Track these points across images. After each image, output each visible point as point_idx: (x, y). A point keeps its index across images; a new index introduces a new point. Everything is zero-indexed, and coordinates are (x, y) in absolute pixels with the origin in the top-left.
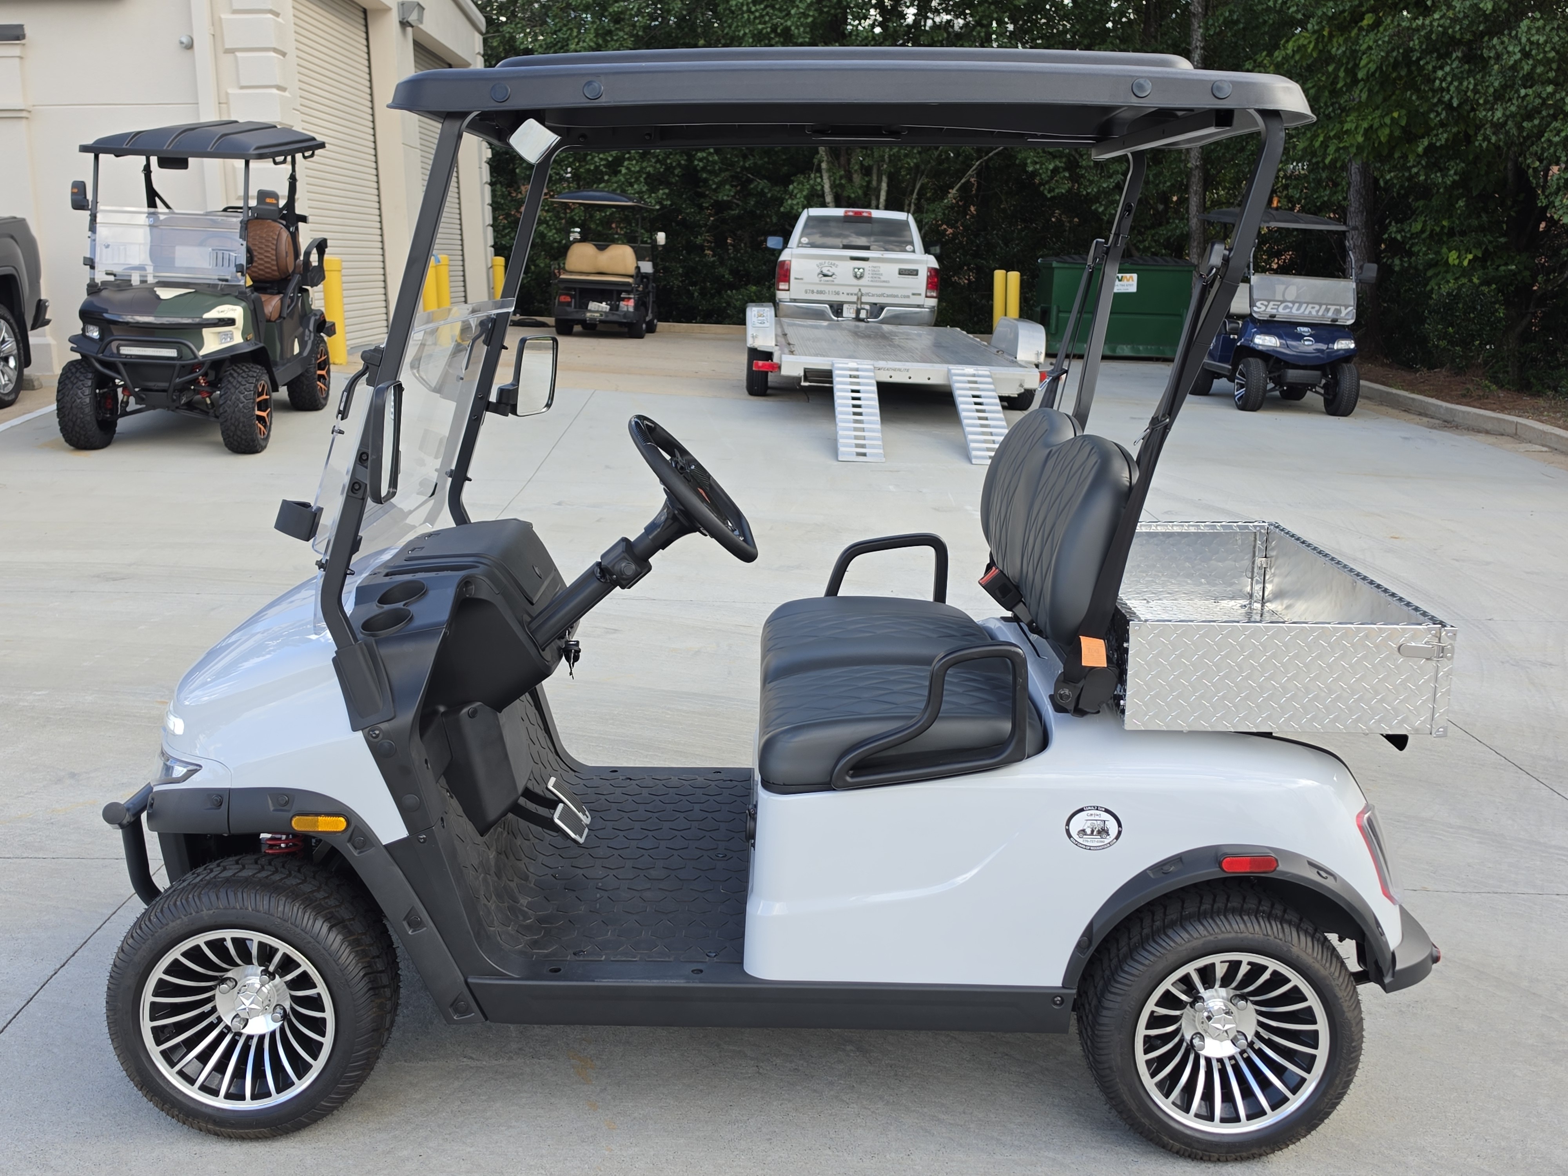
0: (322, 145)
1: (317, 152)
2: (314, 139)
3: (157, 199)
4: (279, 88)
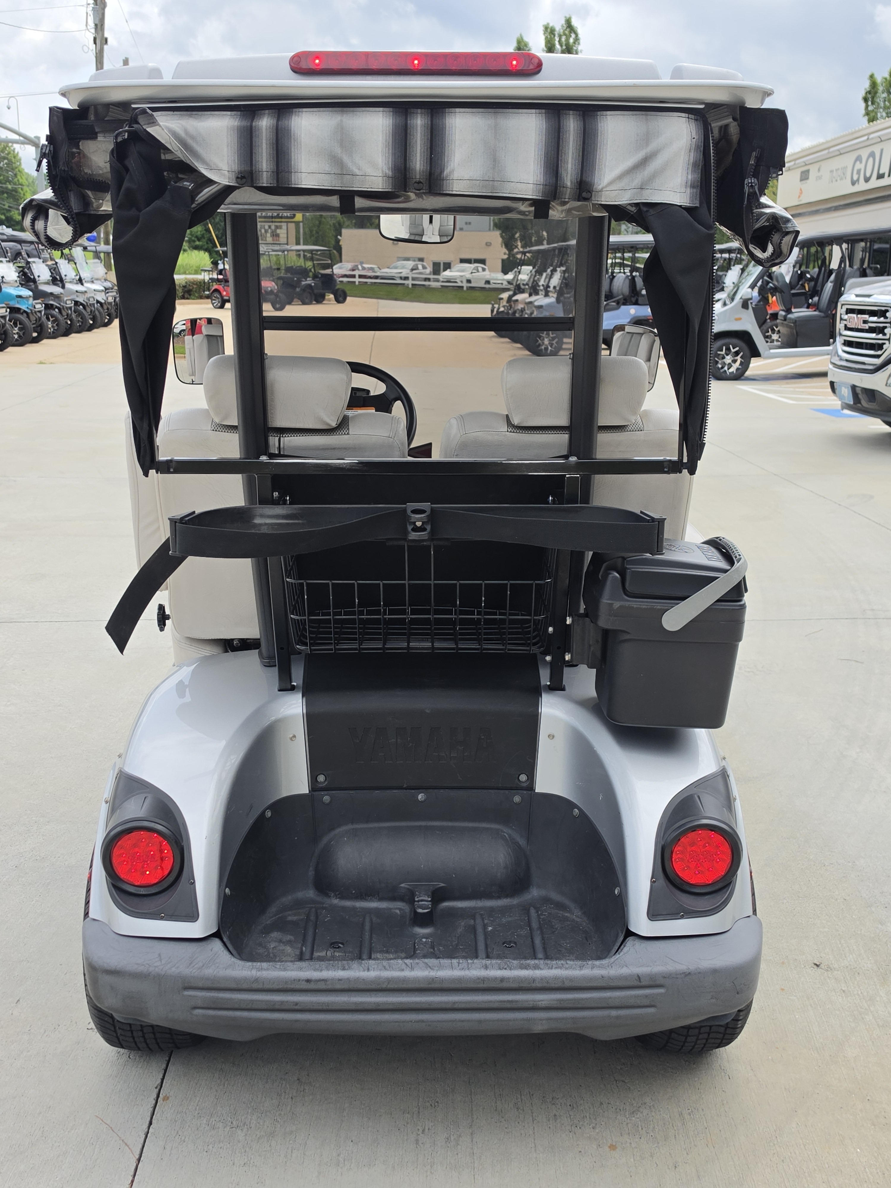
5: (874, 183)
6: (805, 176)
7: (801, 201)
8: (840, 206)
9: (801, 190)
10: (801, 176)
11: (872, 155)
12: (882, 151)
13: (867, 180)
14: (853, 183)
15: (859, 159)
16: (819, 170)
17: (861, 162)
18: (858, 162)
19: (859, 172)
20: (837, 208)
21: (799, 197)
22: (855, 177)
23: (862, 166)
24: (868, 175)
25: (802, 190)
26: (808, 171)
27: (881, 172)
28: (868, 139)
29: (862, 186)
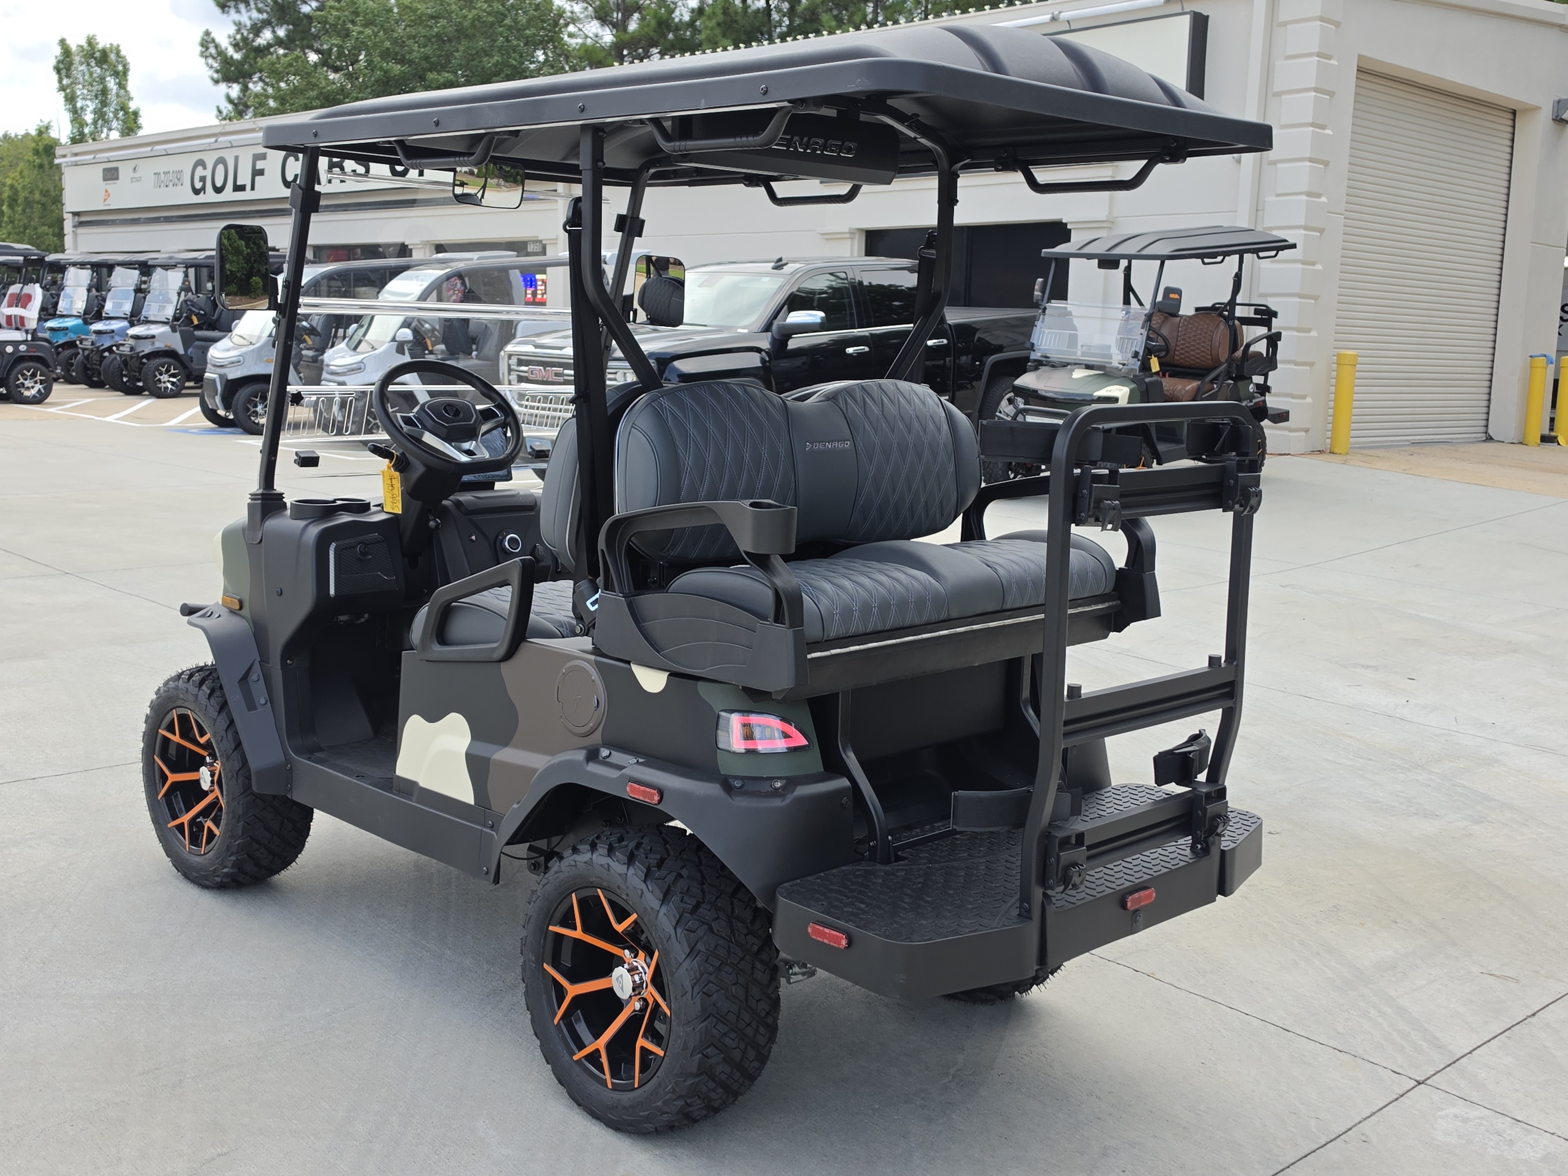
0: (1294, 246)
1: (1280, 252)
2: (1286, 241)
3: (1131, 295)
4: (1309, 194)
5: (228, 194)
6: (111, 175)
7: (109, 205)
8: (173, 217)
9: (106, 191)
10: (104, 175)
11: (221, 161)
12: (237, 159)
13: (218, 190)
14: (197, 192)
15: (201, 163)
16: (135, 169)
17: (205, 168)
18: (200, 168)
19: (203, 179)
20: (168, 220)
21: (105, 200)
22: (198, 185)
23: (208, 173)
24: (219, 184)
25: (108, 190)
26: (116, 169)
27: (239, 183)
28: (216, 141)
29: (210, 196)
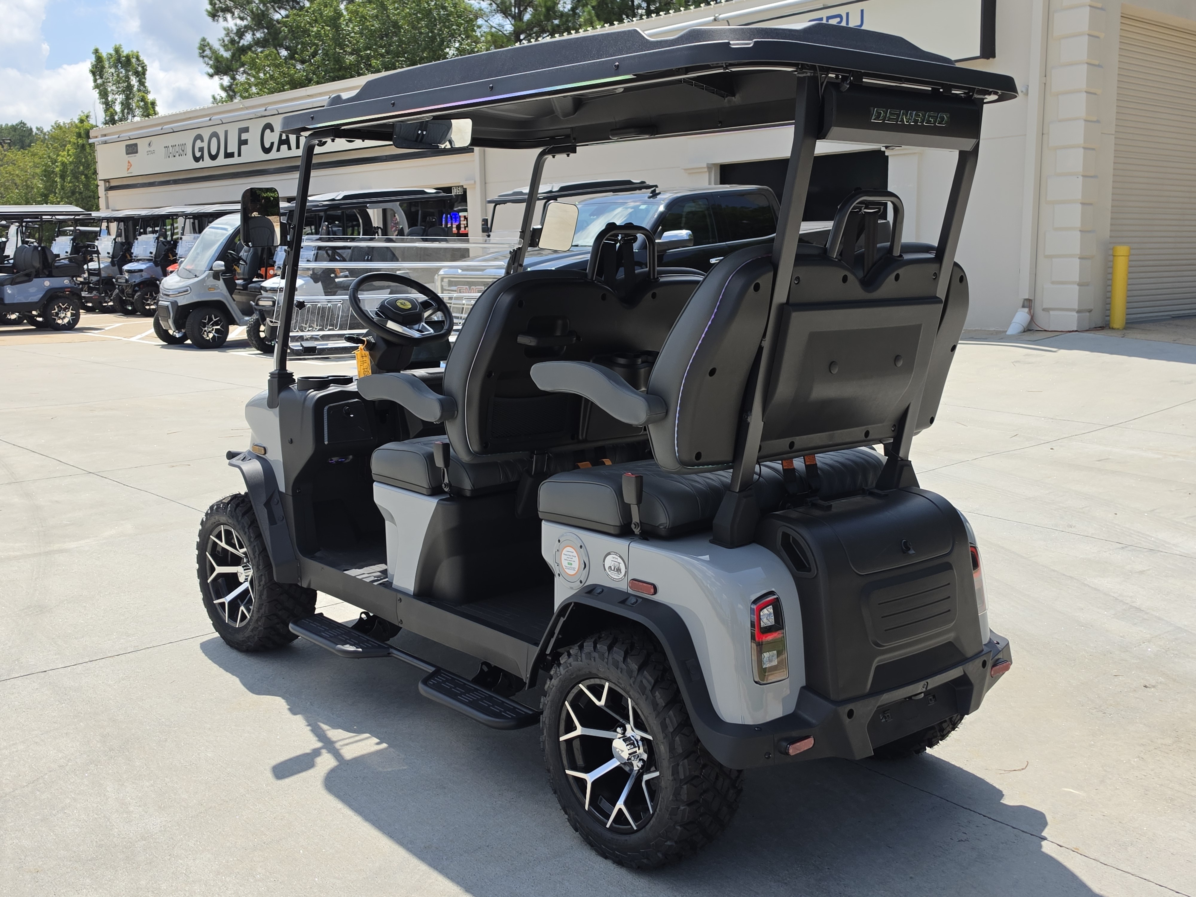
5: (221, 160)
7: (131, 173)
8: (179, 180)
11: (215, 135)
12: (226, 133)
13: (213, 158)
14: (197, 160)
15: (199, 137)
16: (149, 144)
17: (202, 141)
18: (199, 141)
19: (201, 150)
20: (176, 182)
22: (198, 154)
23: (205, 145)
24: (214, 152)
26: (136, 145)
27: (228, 152)
28: (210, 120)
29: (207, 162)
